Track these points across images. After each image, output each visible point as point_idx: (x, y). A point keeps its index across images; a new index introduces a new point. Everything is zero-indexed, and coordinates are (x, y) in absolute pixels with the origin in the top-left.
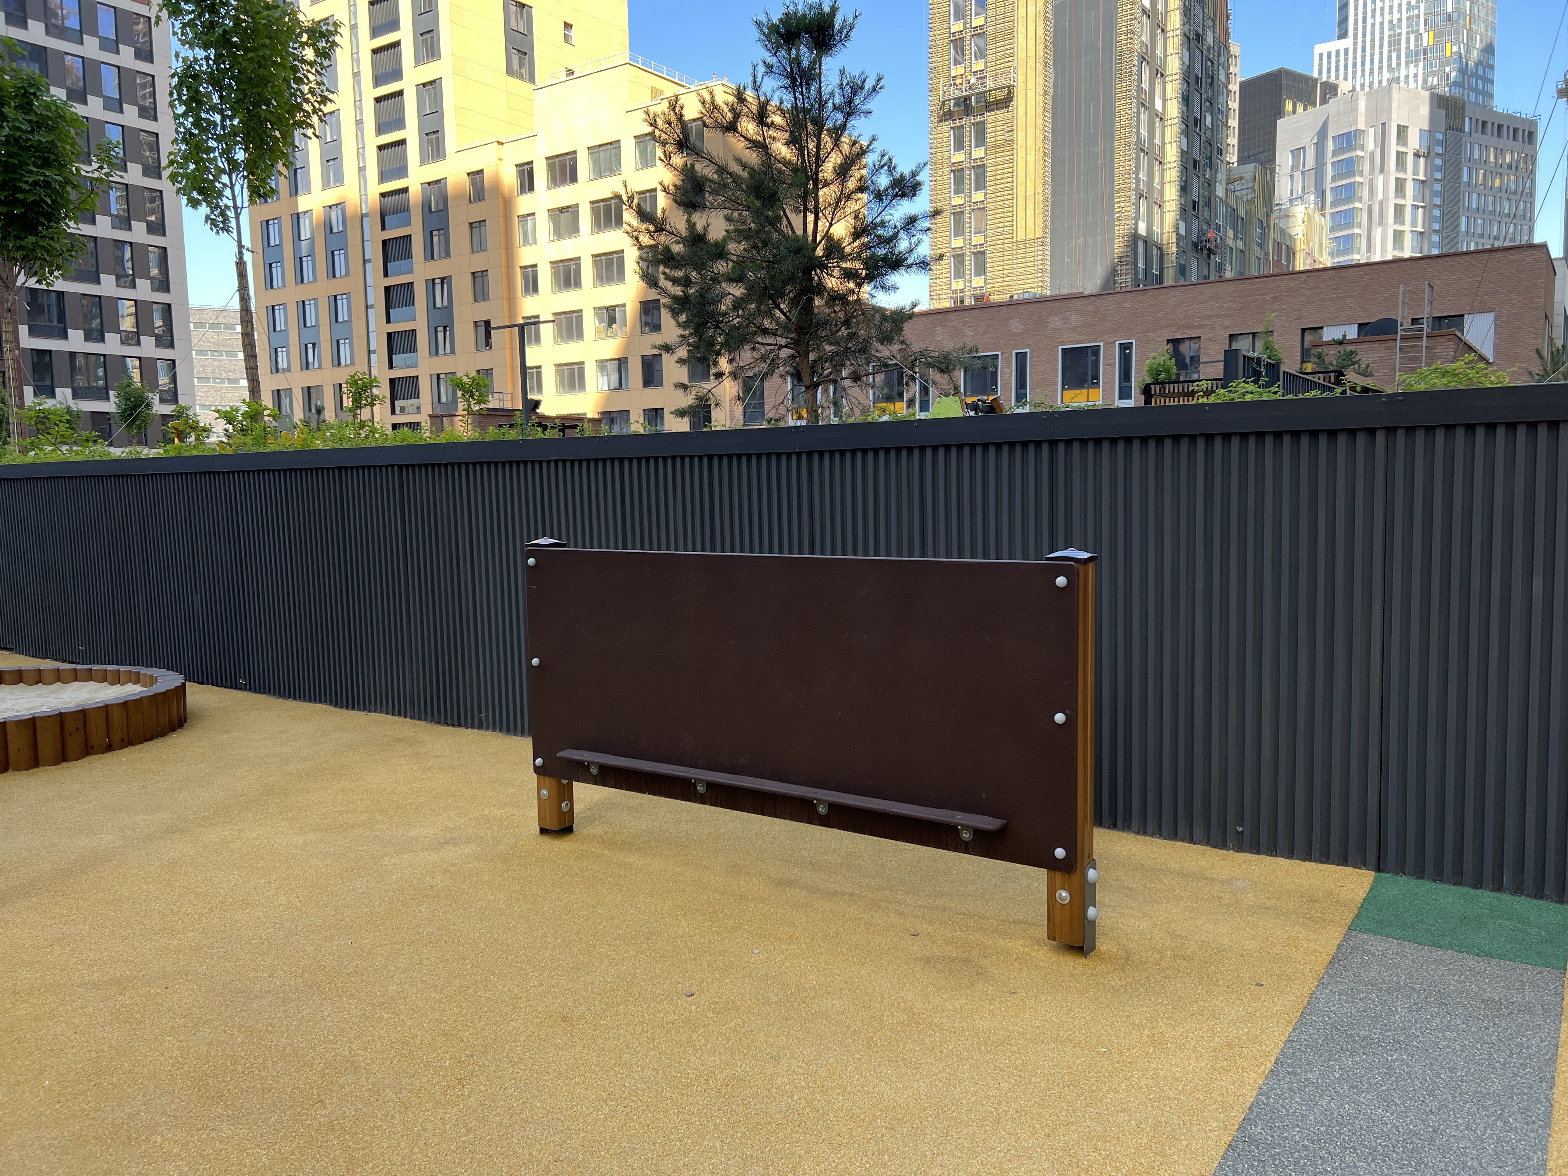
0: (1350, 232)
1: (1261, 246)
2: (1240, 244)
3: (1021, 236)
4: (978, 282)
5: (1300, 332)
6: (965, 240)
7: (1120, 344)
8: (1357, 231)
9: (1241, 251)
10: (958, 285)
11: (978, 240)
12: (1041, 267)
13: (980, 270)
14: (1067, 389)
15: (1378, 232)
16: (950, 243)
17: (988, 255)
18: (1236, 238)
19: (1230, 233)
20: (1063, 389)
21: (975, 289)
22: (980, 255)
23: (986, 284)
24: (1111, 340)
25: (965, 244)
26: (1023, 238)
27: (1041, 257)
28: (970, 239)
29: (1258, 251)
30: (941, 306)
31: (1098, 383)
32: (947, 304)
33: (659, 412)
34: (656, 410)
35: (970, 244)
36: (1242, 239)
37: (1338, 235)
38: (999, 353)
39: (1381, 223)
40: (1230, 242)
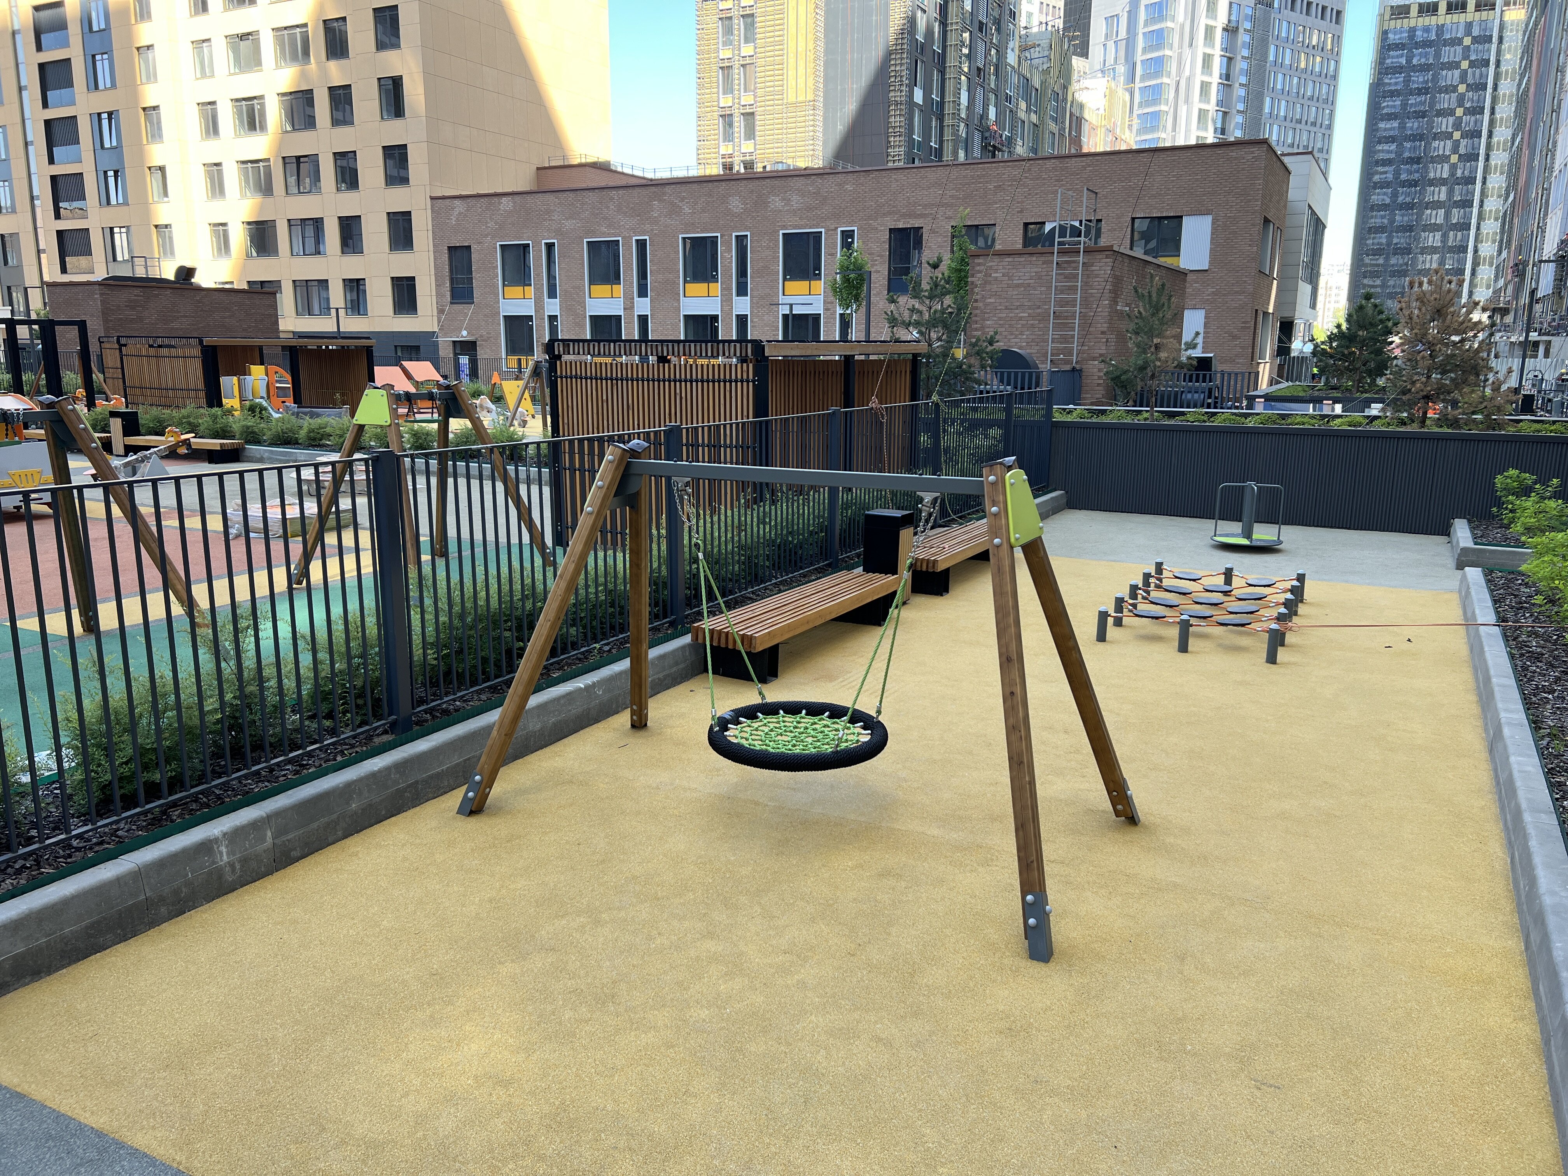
0: (1157, 108)
1: (1055, 120)
2: (1034, 118)
3: (792, 98)
4: (747, 147)
5: (1021, 227)
6: (734, 98)
7: (842, 232)
8: (1164, 108)
9: (1034, 124)
10: (726, 149)
11: (747, 99)
12: (812, 133)
13: (750, 134)
14: (790, 280)
15: (1183, 110)
16: (718, 101)
17: (758, 117)
18: (1028, 110)
19: (1023, 105)
20: (785, 279)
21: (744, 155)
22: (749, 116)
23: (755, 149)
24: (833, 227)
25: (734, 104)
26: (794, 100)
27: (812, 123)
28: (739, 98)
29: (1053, 126)
30: (708, 172)
31: (820, 274)
32: (715, 170)
33: (361, 283)
34: (358, 280)
35: (739, 103)
36: (1036, 112)
37: (1146, 110)
38: (719, 235)
39: (1187, 101)
40: (1022, 115)
